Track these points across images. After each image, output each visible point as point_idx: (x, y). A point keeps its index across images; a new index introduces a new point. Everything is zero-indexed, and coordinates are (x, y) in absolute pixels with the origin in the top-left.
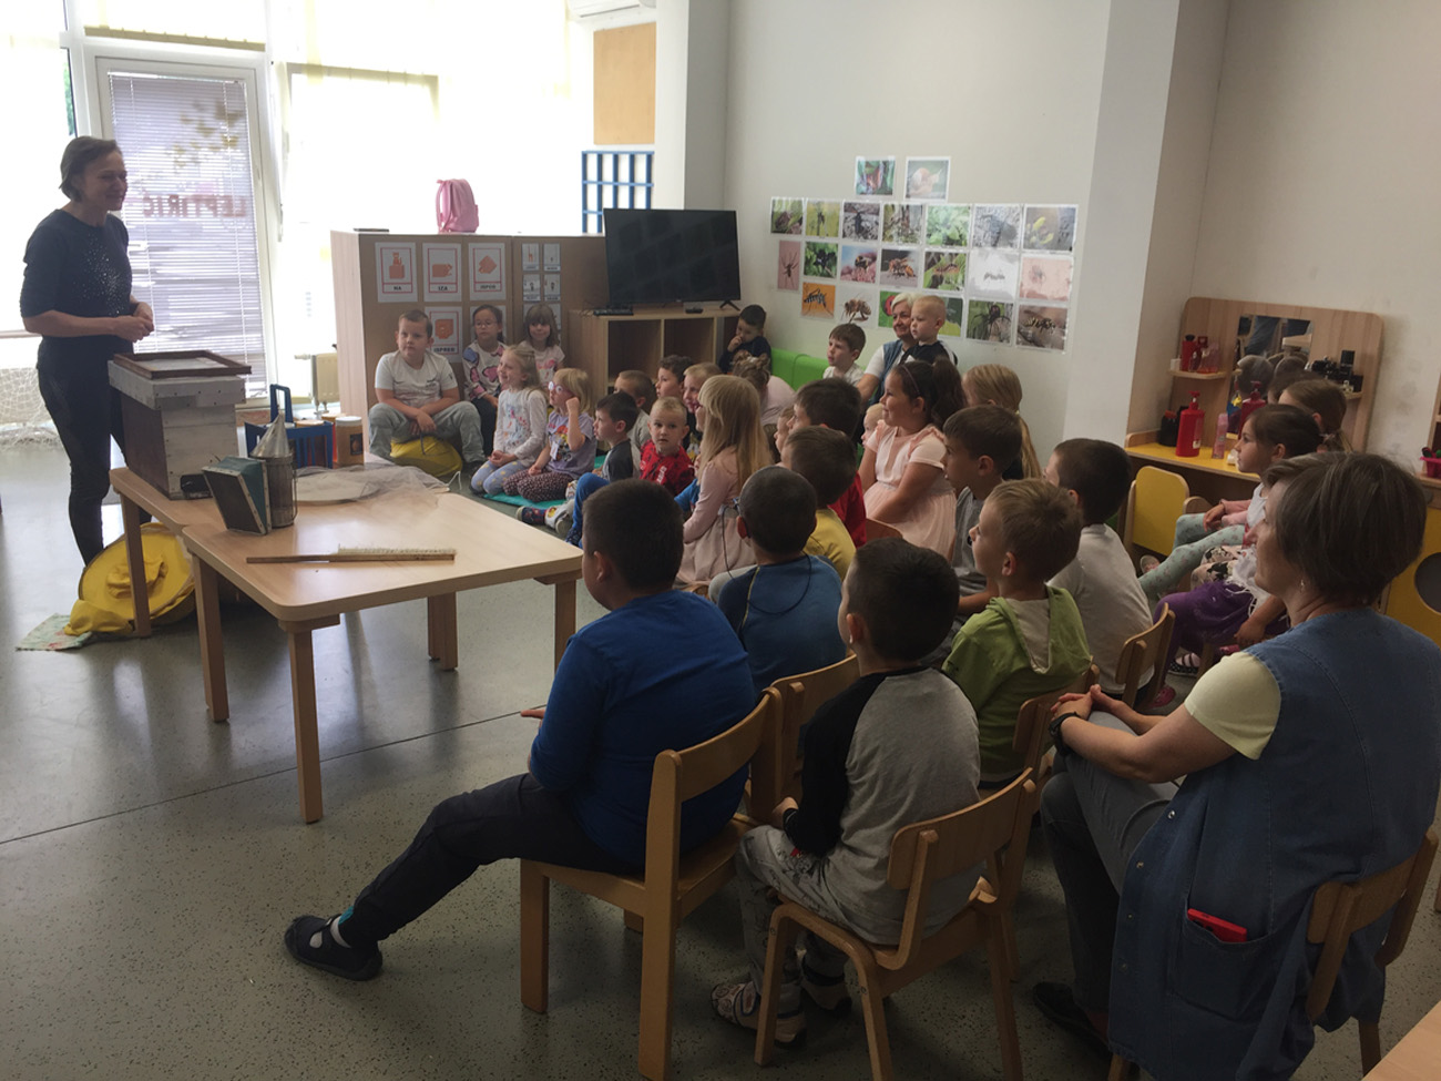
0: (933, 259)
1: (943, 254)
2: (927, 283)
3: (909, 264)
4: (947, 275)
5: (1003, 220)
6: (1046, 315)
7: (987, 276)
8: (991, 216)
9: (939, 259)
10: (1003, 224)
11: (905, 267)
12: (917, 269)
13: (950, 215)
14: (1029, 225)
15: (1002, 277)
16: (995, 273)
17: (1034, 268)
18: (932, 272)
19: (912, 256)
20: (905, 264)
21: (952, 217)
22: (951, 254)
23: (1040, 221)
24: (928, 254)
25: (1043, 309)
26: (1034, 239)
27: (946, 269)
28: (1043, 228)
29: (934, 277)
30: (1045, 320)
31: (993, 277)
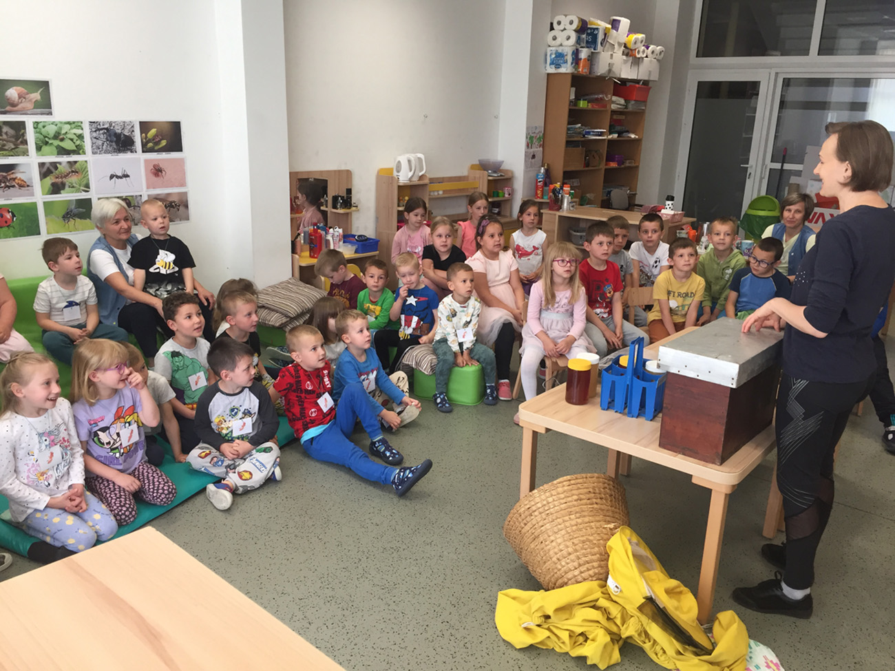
0: (48, 168)
1: (60, 163)
2: (46, 191)
3: (19, 176)
4: (67, 181)
5: (119, 131)
6: (171, 199)
7: (112, 177)
8: (107, 129)
9: (56, 168)
10: (120, 134)
11: (14, 179)
12: (31, 179)
13: (61, 128)
14: (144, 135)
15: (127, 176)
16: (120, 174)
17: (154, 166)
18: (49, 181)
19: (21, 169)
20: (14, 176)
21: (63, 132)
22: (69, 162)
23: (153, 131)
24: (42, 165)
25: (169, 194)
26: (150, 145)
27: (68, 174)
28: (156, 135)
29: (53, 184)
30: (171, 202)
31: (118, 177)
